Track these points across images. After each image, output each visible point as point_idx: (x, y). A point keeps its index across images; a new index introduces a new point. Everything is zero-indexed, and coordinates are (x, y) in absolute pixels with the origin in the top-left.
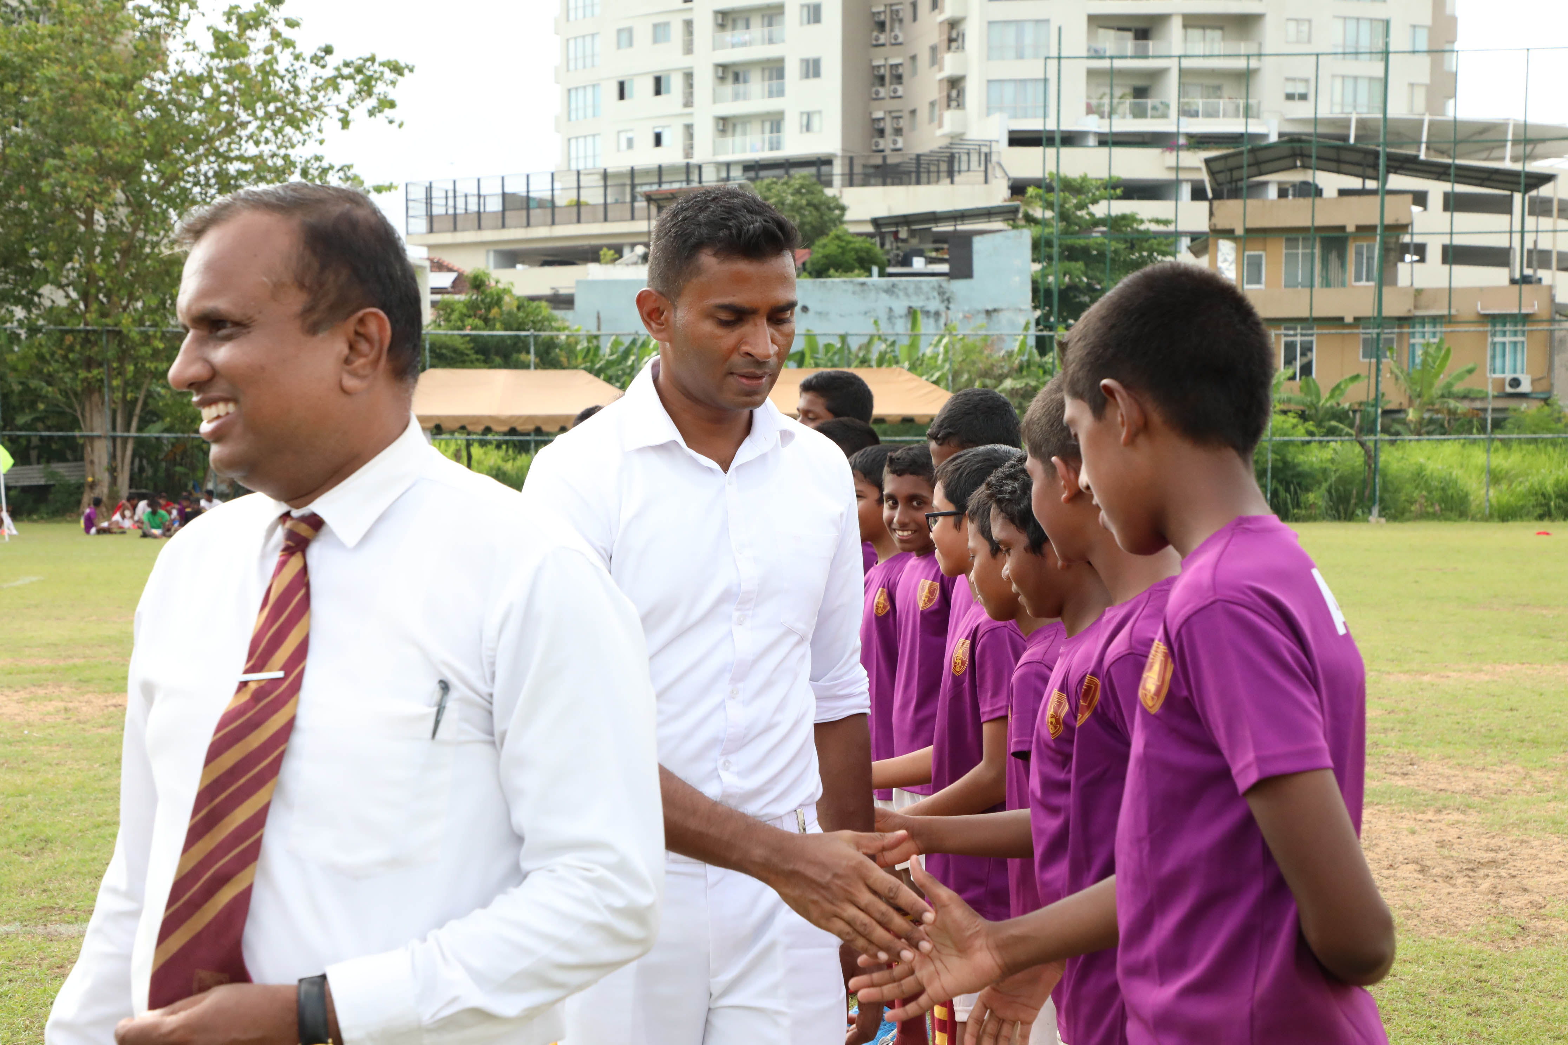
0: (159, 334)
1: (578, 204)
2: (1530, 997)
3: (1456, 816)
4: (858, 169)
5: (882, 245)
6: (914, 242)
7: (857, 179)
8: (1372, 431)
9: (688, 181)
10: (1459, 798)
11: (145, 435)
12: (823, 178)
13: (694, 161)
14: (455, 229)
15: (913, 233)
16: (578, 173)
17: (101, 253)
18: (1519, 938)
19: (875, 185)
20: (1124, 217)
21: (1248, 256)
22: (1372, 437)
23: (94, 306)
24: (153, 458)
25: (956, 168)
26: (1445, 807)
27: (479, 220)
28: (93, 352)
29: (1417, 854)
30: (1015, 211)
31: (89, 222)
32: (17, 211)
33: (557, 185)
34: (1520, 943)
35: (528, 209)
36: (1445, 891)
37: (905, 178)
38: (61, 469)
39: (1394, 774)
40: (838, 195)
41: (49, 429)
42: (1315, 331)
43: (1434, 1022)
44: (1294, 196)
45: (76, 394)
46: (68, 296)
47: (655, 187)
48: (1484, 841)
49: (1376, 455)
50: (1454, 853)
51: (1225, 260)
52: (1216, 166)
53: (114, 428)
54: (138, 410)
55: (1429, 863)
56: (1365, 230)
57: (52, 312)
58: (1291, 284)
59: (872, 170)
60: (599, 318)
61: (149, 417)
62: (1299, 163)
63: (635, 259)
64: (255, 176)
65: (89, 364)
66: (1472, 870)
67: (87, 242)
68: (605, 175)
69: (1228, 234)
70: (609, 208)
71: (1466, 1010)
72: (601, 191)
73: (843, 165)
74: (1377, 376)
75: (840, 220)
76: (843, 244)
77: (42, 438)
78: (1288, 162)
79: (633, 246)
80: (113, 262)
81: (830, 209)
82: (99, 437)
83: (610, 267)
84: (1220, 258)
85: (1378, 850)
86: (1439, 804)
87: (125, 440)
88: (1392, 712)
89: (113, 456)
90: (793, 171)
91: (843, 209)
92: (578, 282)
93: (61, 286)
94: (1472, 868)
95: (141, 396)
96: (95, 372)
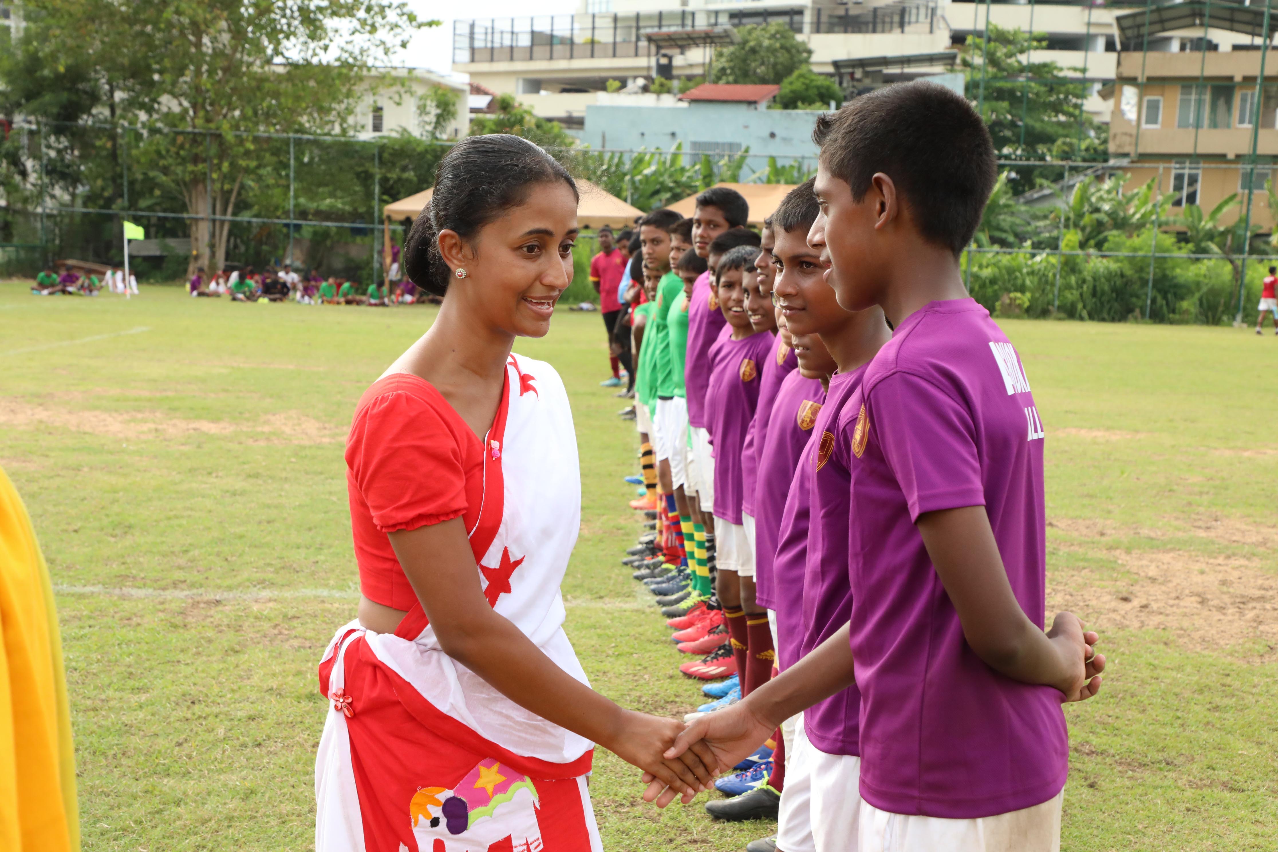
0: (250, 138)
1: (593, 42)
2: (1262, 700)
3: (1243, 562)
4: (824, 19)
5: (841, 83)
6: (867, 82)
7: (823, 27)
8: (1240, 250)
9: (683, 25)
10: (1247, 548)
11: (239, 219)
12: (795, 26)
13: (689, 8)
14: (492, 60)
15: (866, 74)
16: (594, 16)
17: (207, 71)
18: (1267, 656)
19: (838, 32)
20: (1045, 65)
21: (1149, 101)
22: (1241, 257)
23: (201, 113)
24: (245, 238)
25: (907, 19)
26: (1234, 555)
27: (511, 53)
28: (199, 150)
29: (1200, 590)
30: (953, 57)
31: (198, 45)
32: (142, 33)
33: (576, 26)
34: (1266, 659)
35: (551, 44)
36: (1216, 618)
37: (864, 28)
38: (172, 242)
39: (1200, 527)
40: (806, 40)
41: (165, 211)
42: (1201, 165)
43: (1179, 714)
44: (1191, 49)
45: (185, 184)
46: (180, 104)
47: (656, 30)
48: (1260, 582)
49: (1243, 271)
50: (1231, 590)
51: (1128, 103)
52: (1126, 23)
53: (214, 212)
54: (233, 199)
55: (1209, 596)
56: (1249, 80)
57: (168, 117)
58: (1183, 124)
59: (836, 20)
60: (604, 138)
61: (242, 206)
62: (1198, 21)
63: (636, 89)
64: (329, 11)
65: (196, 159)
66: (1243, 603)
67: (198, 61)
68: (616, 19)
69: (1132, 81)
70: (618, 47)
71: (1208, 706)
72: (611, 32)
73: (812, 15)
74: (1249, 204)
75: (807, 61)
76: (807, 82)
77: (159, 218)
78: (1188, 21)
79: (635, 78)
80: (217, 78)
81: (798, 51)
82: (202, 219)
83: (615, 95)
84: (1124, 100)
85: (1170, 585)
86: (1229, 552)
87: (222, 222)
88: (1211, 479)
89: (213, 235)
90: (770, 19)
91: (810, 52)
92: (589, 108)
93: (175, 96)
94: (1243, 602)
95: (236, 187)
96: (200, 166)
